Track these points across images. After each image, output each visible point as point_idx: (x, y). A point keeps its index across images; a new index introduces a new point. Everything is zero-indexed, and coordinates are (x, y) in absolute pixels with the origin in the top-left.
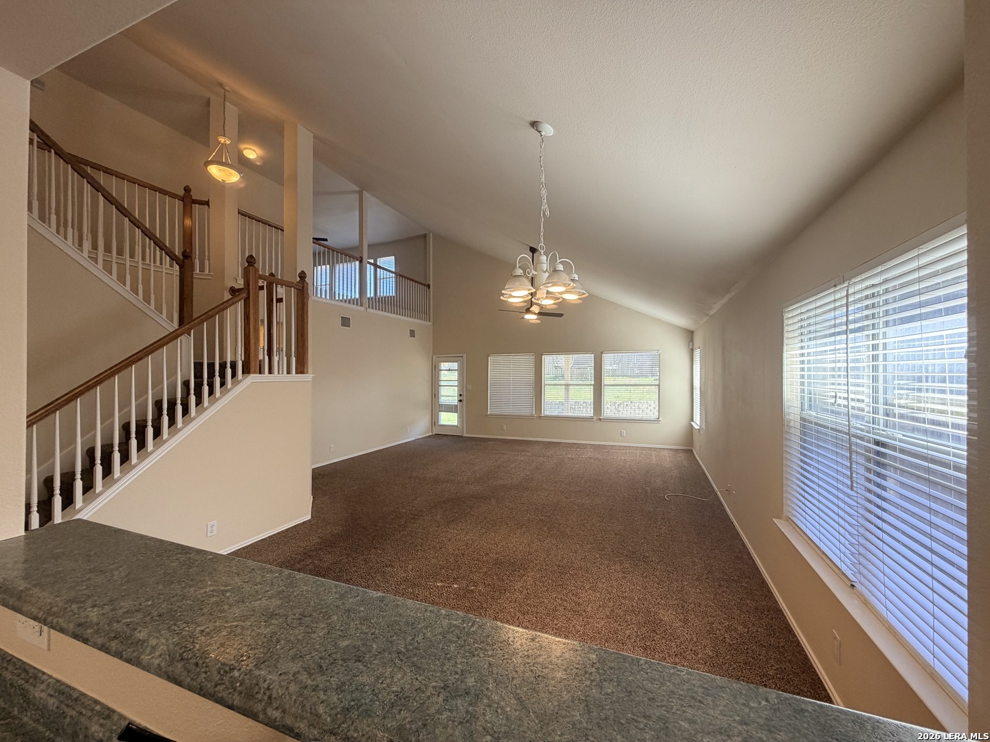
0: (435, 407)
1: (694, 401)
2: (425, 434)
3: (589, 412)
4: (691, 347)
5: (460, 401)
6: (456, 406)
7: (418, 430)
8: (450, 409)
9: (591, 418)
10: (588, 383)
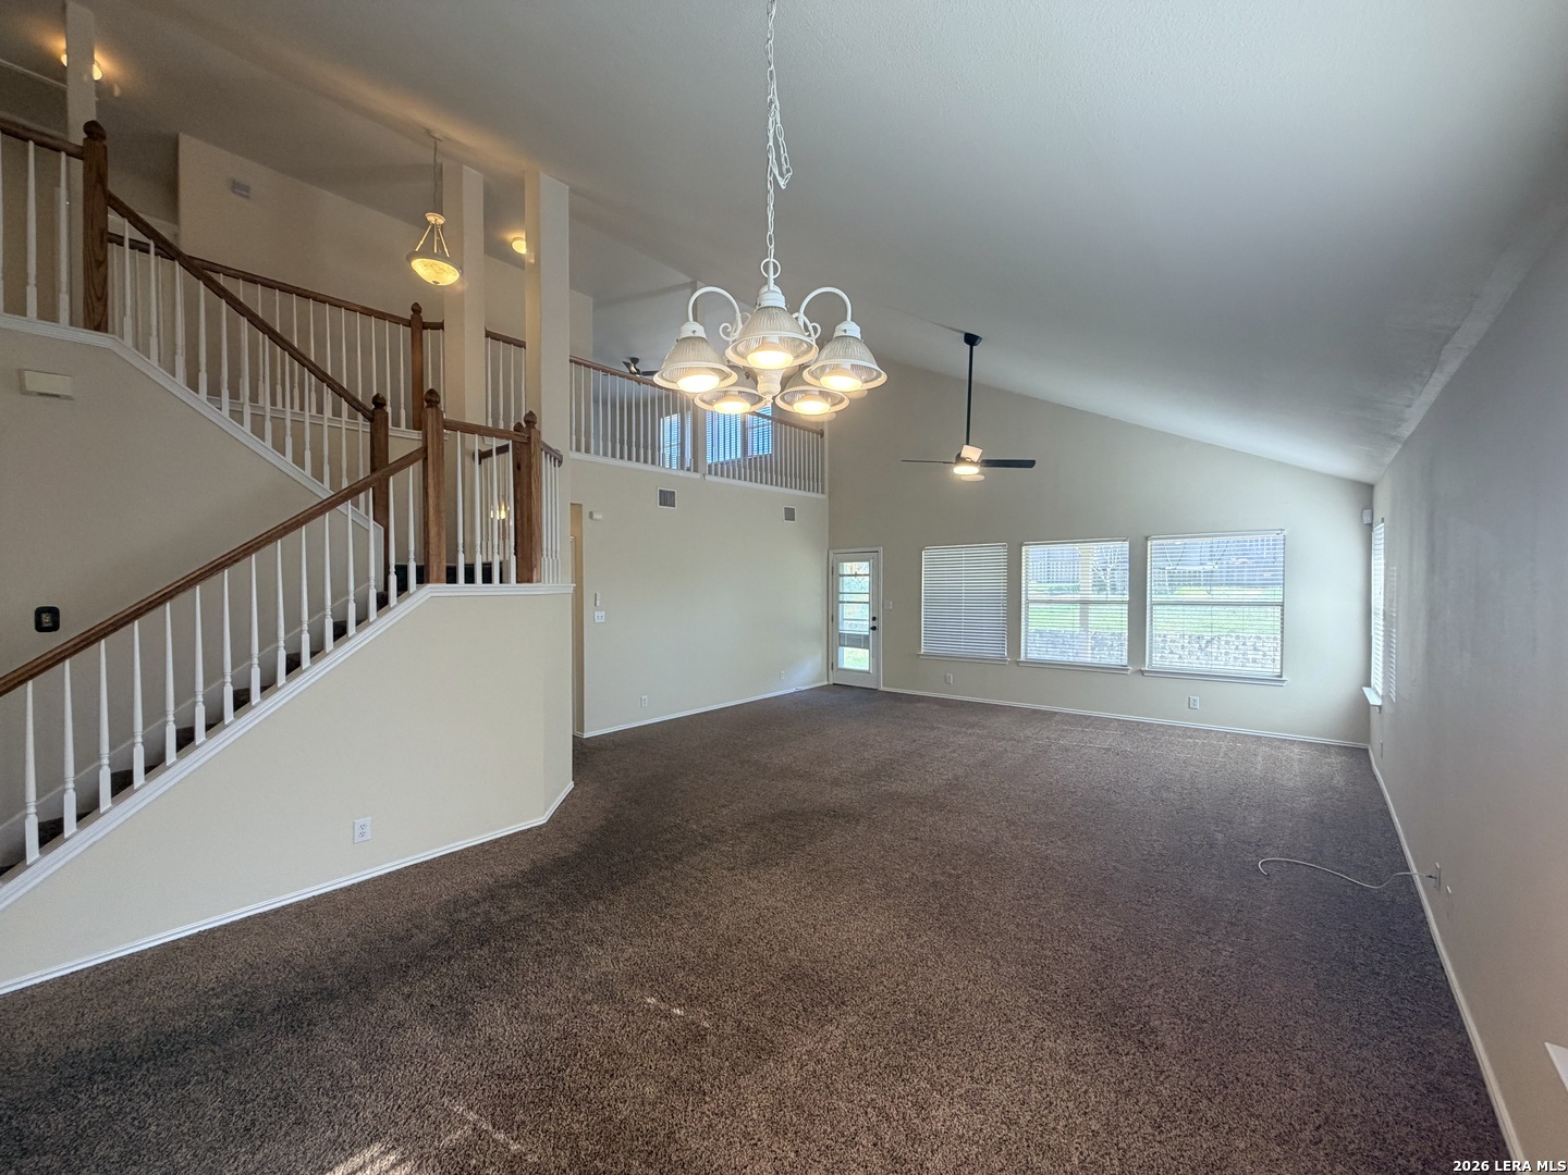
0: (834, 638)
1: (1374, 640)
2: (813, 683)
3: (1118, 656)
4: (1367, 520)
5: (874, 628)
6: (867, 637)
7: (802, 675)
8: (857, 641)
9: (1123, 668)
10: (1118, 598)
